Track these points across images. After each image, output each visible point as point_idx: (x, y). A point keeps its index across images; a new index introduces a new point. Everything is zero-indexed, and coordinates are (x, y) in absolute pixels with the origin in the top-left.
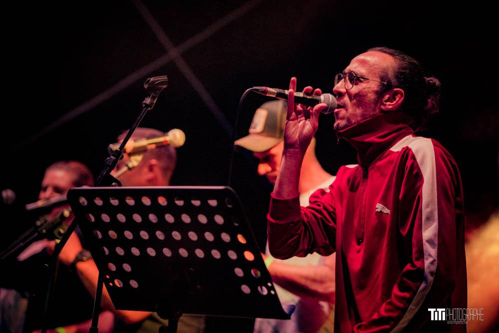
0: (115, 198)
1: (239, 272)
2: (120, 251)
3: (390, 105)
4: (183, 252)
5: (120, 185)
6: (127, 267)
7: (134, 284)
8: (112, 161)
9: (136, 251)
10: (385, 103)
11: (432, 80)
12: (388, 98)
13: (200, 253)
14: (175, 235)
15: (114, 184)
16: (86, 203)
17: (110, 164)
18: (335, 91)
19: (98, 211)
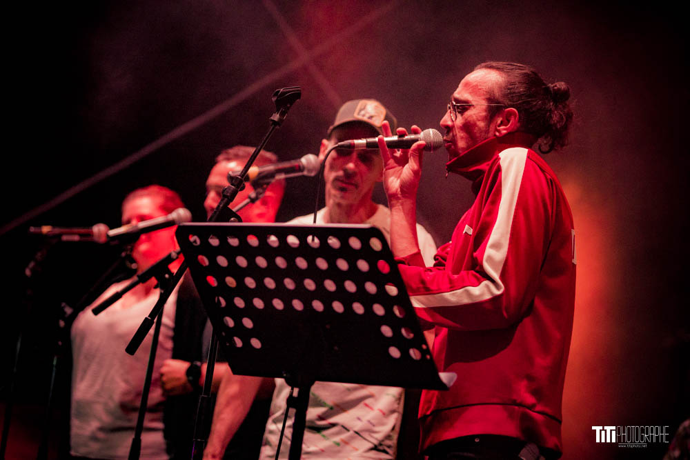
0: (234, 236)
1: (387, 331)
2: (239, 302)
3: (504, 129)
4: (318, 305)
5: (240, 220)
6: (248, 323)
7: (256, 343)
8: (230, 191)
9: (259, 303)
10: (498, 128)
11: (556, 86)
12: (502, 122)
13: (338, 307)
14: (309, 284)
15: (232, 219)
16: (198, 242)
17: (228, 194)
18: (442, 125)
19: (212, 253)
